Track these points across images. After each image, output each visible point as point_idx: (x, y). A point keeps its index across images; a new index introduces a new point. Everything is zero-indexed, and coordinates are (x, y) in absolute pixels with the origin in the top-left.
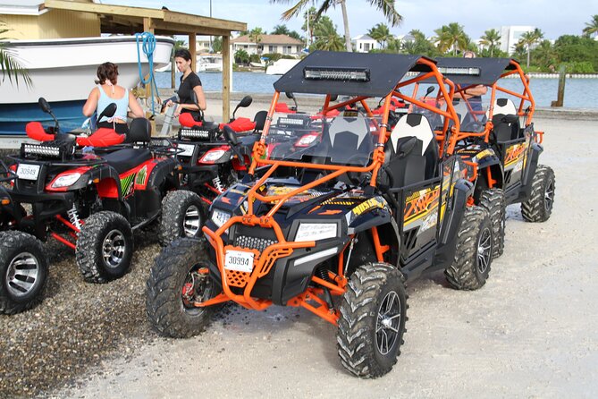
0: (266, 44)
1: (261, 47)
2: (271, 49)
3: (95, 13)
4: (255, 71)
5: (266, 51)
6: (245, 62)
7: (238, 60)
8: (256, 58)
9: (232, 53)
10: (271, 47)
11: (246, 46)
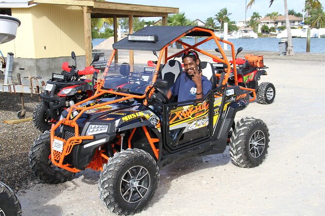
0: (280, 21)
1: (276, 23)
2: (282, 24)
3: (79, 6)
4: (272, 37)
5: (280, 25)
6: (267, 32)
7: (263, 31)
8: (273, 29)
9: (260, 27)
10: (282, 23)
11: (268, 23)
